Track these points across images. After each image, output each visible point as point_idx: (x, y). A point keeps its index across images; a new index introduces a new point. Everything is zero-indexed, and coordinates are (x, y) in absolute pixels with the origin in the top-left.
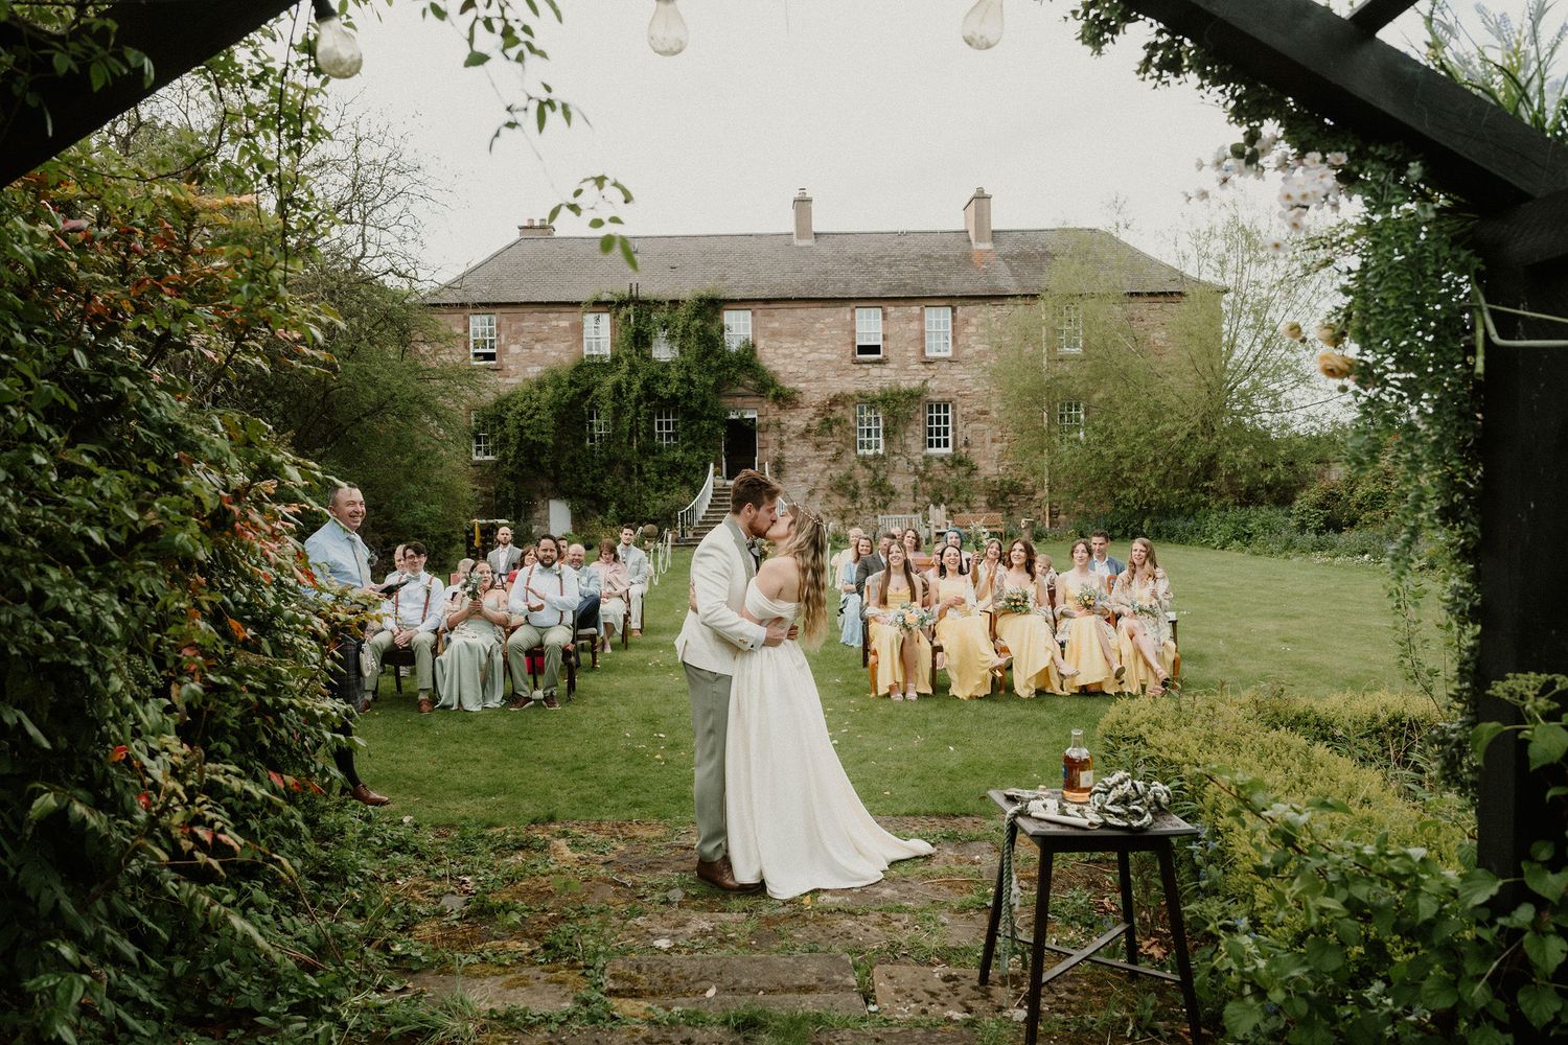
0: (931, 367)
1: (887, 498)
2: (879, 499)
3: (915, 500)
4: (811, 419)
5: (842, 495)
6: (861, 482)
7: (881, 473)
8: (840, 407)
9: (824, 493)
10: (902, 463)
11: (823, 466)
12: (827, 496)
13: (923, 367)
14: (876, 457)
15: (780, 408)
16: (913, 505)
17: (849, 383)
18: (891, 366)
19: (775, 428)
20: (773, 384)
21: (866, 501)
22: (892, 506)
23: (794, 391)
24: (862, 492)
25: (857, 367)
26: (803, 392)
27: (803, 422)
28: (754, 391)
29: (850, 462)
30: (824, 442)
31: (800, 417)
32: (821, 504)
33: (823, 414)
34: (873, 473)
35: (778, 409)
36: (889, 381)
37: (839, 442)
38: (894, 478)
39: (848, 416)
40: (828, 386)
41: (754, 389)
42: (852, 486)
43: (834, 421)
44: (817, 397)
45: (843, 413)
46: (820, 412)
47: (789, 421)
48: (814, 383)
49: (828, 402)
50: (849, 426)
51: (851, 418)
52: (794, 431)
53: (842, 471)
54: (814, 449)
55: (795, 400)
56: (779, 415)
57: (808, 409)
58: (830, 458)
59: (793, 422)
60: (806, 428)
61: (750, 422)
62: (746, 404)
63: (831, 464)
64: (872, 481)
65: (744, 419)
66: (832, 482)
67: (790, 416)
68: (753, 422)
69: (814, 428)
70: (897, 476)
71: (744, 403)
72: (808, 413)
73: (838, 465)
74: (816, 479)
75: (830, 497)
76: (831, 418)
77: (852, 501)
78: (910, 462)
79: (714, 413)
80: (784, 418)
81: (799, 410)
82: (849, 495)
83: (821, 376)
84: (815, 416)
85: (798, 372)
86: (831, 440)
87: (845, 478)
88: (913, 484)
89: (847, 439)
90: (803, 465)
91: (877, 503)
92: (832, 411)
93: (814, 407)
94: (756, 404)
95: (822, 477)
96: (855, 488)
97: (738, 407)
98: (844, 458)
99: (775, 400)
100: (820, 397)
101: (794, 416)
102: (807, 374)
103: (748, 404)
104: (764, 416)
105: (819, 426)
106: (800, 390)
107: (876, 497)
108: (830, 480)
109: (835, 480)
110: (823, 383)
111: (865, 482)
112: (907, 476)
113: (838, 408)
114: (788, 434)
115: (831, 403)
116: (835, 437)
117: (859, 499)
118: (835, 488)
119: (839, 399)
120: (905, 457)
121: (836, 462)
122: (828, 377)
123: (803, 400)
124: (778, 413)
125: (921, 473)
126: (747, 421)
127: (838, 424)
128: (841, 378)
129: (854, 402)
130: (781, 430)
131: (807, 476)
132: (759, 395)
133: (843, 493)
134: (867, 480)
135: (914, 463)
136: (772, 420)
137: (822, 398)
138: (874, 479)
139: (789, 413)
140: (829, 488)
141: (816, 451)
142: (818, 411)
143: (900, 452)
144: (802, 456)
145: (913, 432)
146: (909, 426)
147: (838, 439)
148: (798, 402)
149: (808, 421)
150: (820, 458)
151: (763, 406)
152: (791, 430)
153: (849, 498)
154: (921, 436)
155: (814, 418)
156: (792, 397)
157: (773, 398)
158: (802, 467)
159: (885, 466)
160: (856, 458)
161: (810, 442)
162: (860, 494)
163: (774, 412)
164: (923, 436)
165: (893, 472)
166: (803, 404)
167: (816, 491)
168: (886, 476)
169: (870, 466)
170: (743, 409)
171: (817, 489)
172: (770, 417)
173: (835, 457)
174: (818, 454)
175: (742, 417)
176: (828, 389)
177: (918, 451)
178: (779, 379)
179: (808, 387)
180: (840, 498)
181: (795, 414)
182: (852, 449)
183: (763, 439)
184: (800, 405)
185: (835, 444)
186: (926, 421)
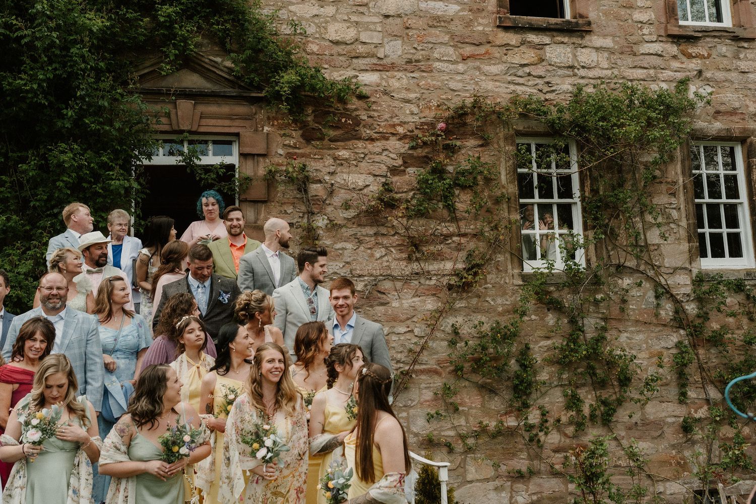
0: (692, 50)
1: (609, 394)
2: (588, 399)
3: (682, 398)
4: (394, 171)
5: (488, 390)
6: (540, 349)
7: (591, 324)
8: (471, 142)
9: (438, 382)
10: (640, 297)
11: (431, 304)
12: (447, 390)
13: (673, 49)
15: (309, 137)
16: (681, 411)
17: (494, 78)
18: (596, 40)
19: (292, 193)
20: (287, 65)
21: (554, 400)
22: (622, 415)
23: (349, 91)
25: (513, 38)
26: (372, 94)
27: (371, 178)
28: (232, 83)
29: (504, 294)
30: (431, 235)
31: (363, 164)
32: (430, 418)
33: (426, 157)
34: (569, 322)
35: (301, 140)
36: (594, 79)
37: (475, 235)
38: (623, 337)
39: (494, 166)
40: (439, 83)
41: (231, 78)
42: (513, 361)
43: (457, 179)
44: (408, 112)
45: (479, 158)
46: (420, 152)
47: (332, 174)
48: (399, 74)
49: (441, 125)
50: (499, 193)
51: (503, 173)
52: (346, 203)
53: (484, 319)
54: (404, 255)
55: (348, 117)
56: (303, 155)
57: (384, 142)
58: (450, 280)
59: (345, 176)
60: (382, 195)
61: (217, 173)
62: (204, 122)
63: (454, 299)
64: (567, 345)
65: (200, 166)
66: (458, 349)
67: (335, 159)
68: (227, 171)
69: (404, 195)
70: (632, 332)
71: (201, 118)
72: (385, 153)
73: (474, 301)
74: (415, 343)
75: (455, 394)
76: (450, 169)
77: (516, 405)
78: (663, 292)
79: (97, 133)
80: (318, 165)
81: (360, 144)
82: (507, 387)
83: (419, 56)
84: (406, 164)
85: (357, 40)
86: (451, 229)
87: (494, 339)
88: (674, 351)
89: (496, 228)
90: (375, 303)
91: (586, 411)
92: (451, 150)
93: (402, 138)
94: (237, 123)
95: (431, 336)
96: (521, 366)
97: (181, 132)
98: (488, 281)
99: (291, 112)
100: (415, 110)
101: (346, 160)
102: (382, 50)
103: (212, 122)
104: (261, 159)
105: (418, 190)
106: (365, 91)
107: (582, 393)
108: (452, 343)
109: (466, 343)
110: (424, 74)
111: (549, 349)
112: (657, 329)
113: (467, 144)
114: (329, 209)
115: (447, 128)
116: (461, 220)
117: (535, 397)
118: (467, 366)
119: (469, 120)
120: (649, 278)
121: (468, 292)
122: (439, 60)
123: (370, 117)
124: (299, 148)
125: (692, 322)
126: (207, 169)
127: (470, 186)
128: (471, 63)
129: (506, 130)
130: (310, 198)
131: (385, 332)
132: (245, 95)
133: (489, 383)
134: (554, 343)
135: (672, 295)
136: (284, 168)
137: (422, 115)
138: (573, 339)
139: (331, 152)
140: (452, 368)
141: (409, 259)
142: (412, 148)
143: (631, 263)
144: (372, 275)
145: (663, 212)
146: (650, 195)
147: (472, 227)
148: (357, 122)
149: (386, 176)
150: (422, 281)
151: (256, 130)
152: (337, 200)
153: (507, 395)
154: (684, 223)
155: (402, 168)
156: (341, 108)
157: (284, 107)
158: (372, 306)
159: (596, 303)
160: (521, 283)
161: (394, 235)
162: (536, 382)
163: (290, 146)
164: (689, 225)
165: (619, 320)
166: (370, 127)
167: (414, 376)
168: (604, 329)
169: (559, 303)
170: (196, 138)
171: (416, 372)
172: (277, 160)
173: (465, 278)
174: (415, 267)
175: (191, 160)
176: (438, 90)
177: (679, 264)
178: (304, 54)
179: (384, 83)
180: (483, 397)
181: (350, 155)
182: (508, 256)
183: (255, 222)
184: (362, 129)
185: (463, 240)
186: (689, 186)
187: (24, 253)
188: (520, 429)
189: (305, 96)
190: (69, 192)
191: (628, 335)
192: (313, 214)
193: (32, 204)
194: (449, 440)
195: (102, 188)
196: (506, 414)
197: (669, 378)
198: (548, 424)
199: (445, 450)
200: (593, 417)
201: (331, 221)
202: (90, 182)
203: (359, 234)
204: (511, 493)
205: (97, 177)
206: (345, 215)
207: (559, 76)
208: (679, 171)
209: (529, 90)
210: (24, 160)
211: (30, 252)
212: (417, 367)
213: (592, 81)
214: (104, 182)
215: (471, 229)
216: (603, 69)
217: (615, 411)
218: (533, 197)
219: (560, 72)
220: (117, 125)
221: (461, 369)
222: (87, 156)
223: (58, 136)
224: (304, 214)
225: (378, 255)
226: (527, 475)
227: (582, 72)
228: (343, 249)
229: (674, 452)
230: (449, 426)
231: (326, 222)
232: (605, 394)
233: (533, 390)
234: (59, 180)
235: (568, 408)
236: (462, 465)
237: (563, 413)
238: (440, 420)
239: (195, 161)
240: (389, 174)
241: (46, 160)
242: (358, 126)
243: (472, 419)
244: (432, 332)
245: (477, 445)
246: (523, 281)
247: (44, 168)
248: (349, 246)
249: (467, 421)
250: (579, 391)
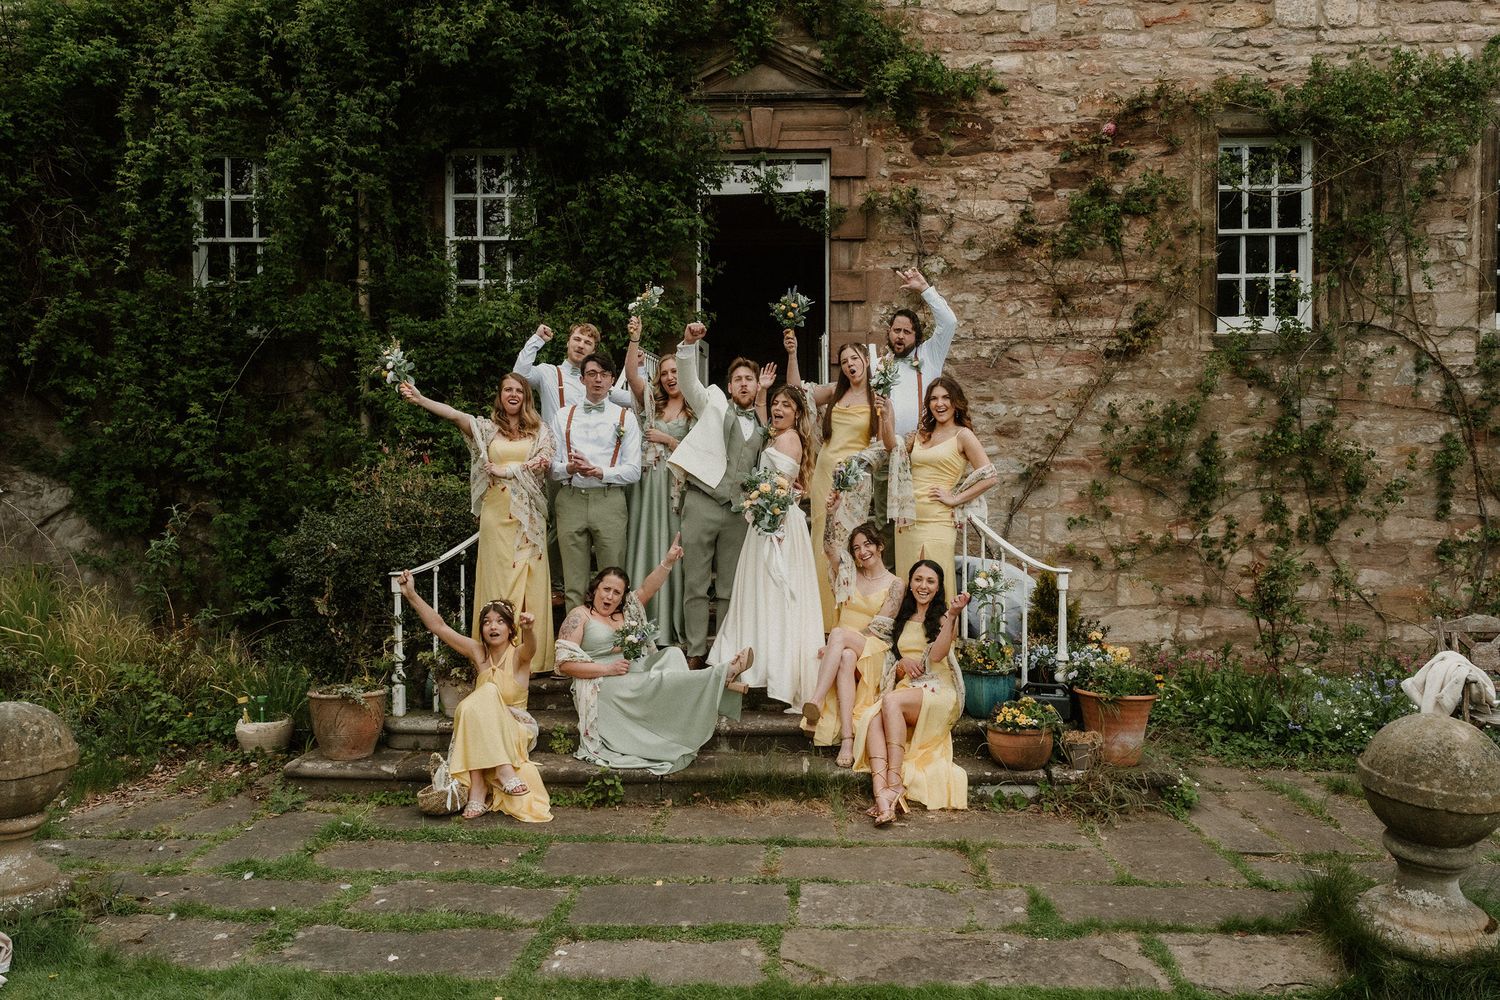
2: (1298, 509)
3: (1442, 512)
4: (1038, 194)
5: (1154, 491)
6: (1232, 439)
7: (1310, 407)
8: (1152, 149)
9: (1086, 480)
10: (1392, 369)
11: (1080, 377)
12: (1097, 490)
14: (1290, 344)
15: (921, 152)
16: (1440, 531)
17: (1190, 51)
19: (898, 228)
20: (896, 51)
21: (1247, 508)
22: (1349, 533)
23: (978, 83)
24: (1235, 476)
26: (1011, 86)
27: (1006, 205)
28: (822, 81)
29: (1187, 363)
30: (1085, 282)
31: (993, 186)
32: (1071, 524)
33: (1084, 172)
34: (1279, 404)
35: (912, 155)
36: (1349, 44)
37: (1148, 282)
38: (1360, 427)
39: (1183, 183)
40: (1109, 65)
41: (821, 74)
42: (1192, 455)
43: (1126, 202)
44: (1061, 109)
45: (1161, 172)
46: (1075, 166)
47: (952, 200)
48: (1050, 55)
49: (1109, 126)
50: (1187, 221)
51: (1196, 192)
52: (970, 240)
53: (1154, 397)
54: (1047, 311)
55: (976, 119)
56: (914, 176)
57: (1025, 154)
58: (1109, 344)
59: (970, 203)
60: (1020, 228)
61: (802, 203)
62: (785, 135)
63: (1115, 370)
64: (1273, 435)
65: (780, 194)
66: (1116, 436)
67: (957, 179)
68: (815, 202)
69: (1050, 226)
70: (1375, 419)
71: (782, 130)
72: (1027, 169)
73: (1142, 373)
74: (1055, 427)
75: (1107, 494)
76: (1118, 188)
77: (1193, 513)
78: (1426, 362)
79: (656, 158)
80: (934, 189)
81: (991, 158)
82: (1182, 488)
83: (1080, 26)
84: (1055, 184)
85: (992, 8)
86: (1115, 274)
87: (1167, 426)
88: (1437, 448)
89: (1179, 271)
90: (1005, 373)
91: (1293, 522)
92: (1121, 161)
93: (1051, 147)
94: (827, 135)
95: (1078, 418)
96: (1203, 461)
97: (757, 150)
98: (1164, 345)
99: (898, 117)
100: (1072, 106)
101: (972, 181)
102: (1028, 20)
103: (796, 135)
104: (859, 183)
105: (1071, 219)
106: (1000, 81)
107: (1289, 500)
108: (1108, 429)
109: (1127, 429)
110: (1088, 52)
111: (1246, 438)
112: (1413, 417)
113: (1145, 152)
114: (947, 249)
115: (1116, 130)
116: (1130, 261)
117: (1221, 503)
118: (1126, 459)
119: (1150, 117)
120: (1408, 343)
121: (1134, 361)
122: (1109, 30)
123: (1008, 119)
124: (908, 167)
125: (1471, 406)
126: (791, 198)
127: (1144, 213)
128: (1158, 32)
129: (1205, 129)
130: (922, 234)
131: (1017, 413)
132: (838, 96)
133: (1156, 483)
134: (1253, 432)
135: (1443, 368)
136: (887, 195)
137: (1081, 113)
138: (1281, 426)
139: (951, 170)
140: (1105, 462)
141: (1054, 315)
142: (1064, 161)
143: (1383, 321)
144: (1001, 337)
145: (1443, 245)
146: (1425, 221)
147: (1145, 270)
148: (989, 126)
149: (1027, 202)
150: (1071, 345)
151: (852, 145)
152: (958, 235)
153: (1181, 499)
154: (1475, 261)
155: (1050, 189)
156: (967, 108)
157: (888, 112)
158: (1000, 378)
159: (1323, 377)
160: (1211, 348)
161: (1034, 283)
162: (1223, 483)
163: (896, 164)
164: (1482, 264)
165: (1356, 401)
166: (1008, 134)
167: (1052, 470)
168: (1332, 414)
169: (1266, 377)
170: (776, 157)
171: (1057, 465)
172: (879, 183)
173: (1130, 341)
174: (1061, 326)
175: (769, 187)
176: (1107, 75)
177: (1460, 322)
178: (918, 35)
179: (1029, 69)
180: (1147, 501)
181: (977, 174)
182: (1195, 310)
183: (850, 268)
184: (995, 136)
185: (1131, 289)
186: (1490, 205)
187: (577, 309)
188: (1196, 544)
189: (918, 93)
190: (624, 234)
191: (1368, 423)
192: (925, 255)
193: (584, 250)
194: (1096, 553)
195: (660, 228)
196: (1178, 523)
197: (1425, 485)
198: (1236, 540)
199: (1089, 566)
200: (1302, 533)
201: (949, 264)
202: (648, 221)
203: (987, 281)
204: (1177, 625)
205: (656, 214)
206: (968, 257)
207: (1294, 43)
208: (1476, 182)
209: (1244, 67)
210: (572, 196)
211: (582, 309)
212: (1057, 458)
213: (1346, 48)
214: (664, 221)
215: (1143, 272)
216: (1366, 28)
217: (1336, 527)
218: (1240, 226)
219: (1296, 37)
220: (679, 147)
221: (1117, 463)
222: (644, 188)
223: (611, 165)
224: (913, 255)
225: (1011, 311)
226: (1203, 604)
227: (1332, 35)
228: (965, 302)
229: (1421, 586)
230: (1098, 535)
231: (942, 266)
232: (1323, 503)
233: (1218, 493)
234: (612, 219)
235: (1266, 519)
236: (1114, 587)
237: (1259, 526)
238: (1085, 528)
239: (775, 188)
240: (1030, 198)
241: (597, 194)
242: (990, 132)
243: (1129, 528)
244: (1079, 415)
245: (1134, 562)
246: (1215, 346)
247: (596, 204)
248: (972, 298)
249: (1122, 531)
250: (1285, 498)
